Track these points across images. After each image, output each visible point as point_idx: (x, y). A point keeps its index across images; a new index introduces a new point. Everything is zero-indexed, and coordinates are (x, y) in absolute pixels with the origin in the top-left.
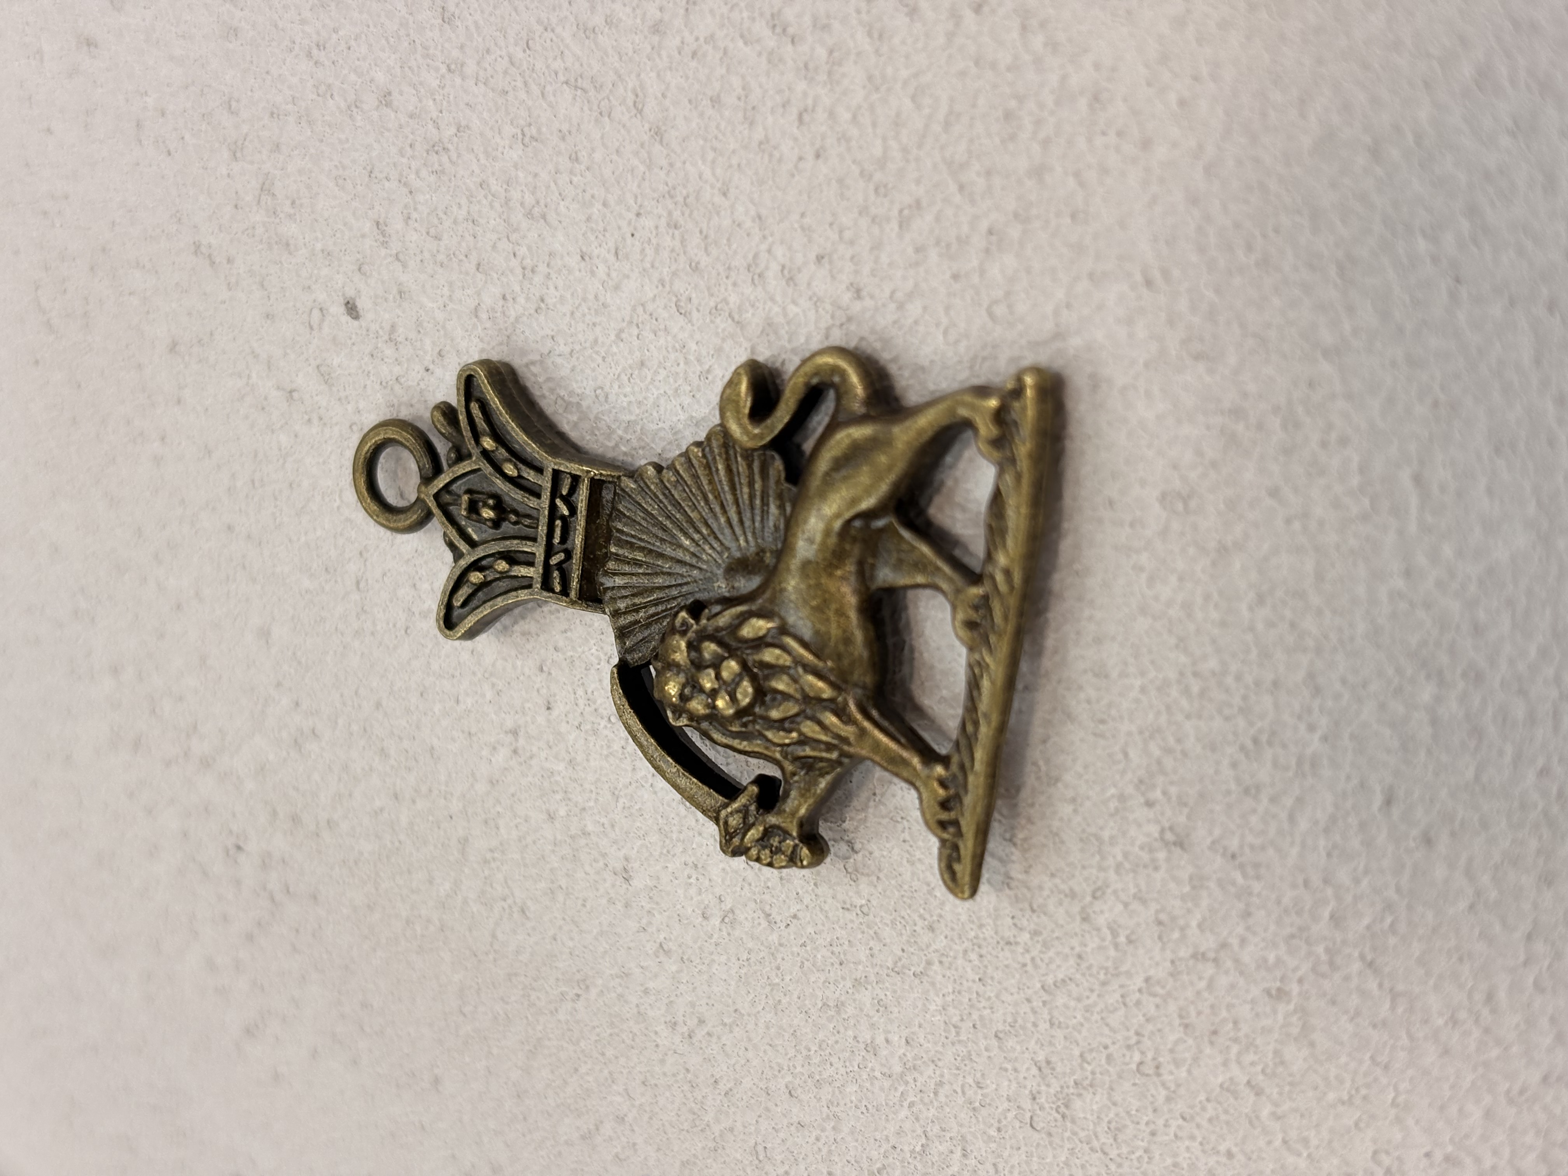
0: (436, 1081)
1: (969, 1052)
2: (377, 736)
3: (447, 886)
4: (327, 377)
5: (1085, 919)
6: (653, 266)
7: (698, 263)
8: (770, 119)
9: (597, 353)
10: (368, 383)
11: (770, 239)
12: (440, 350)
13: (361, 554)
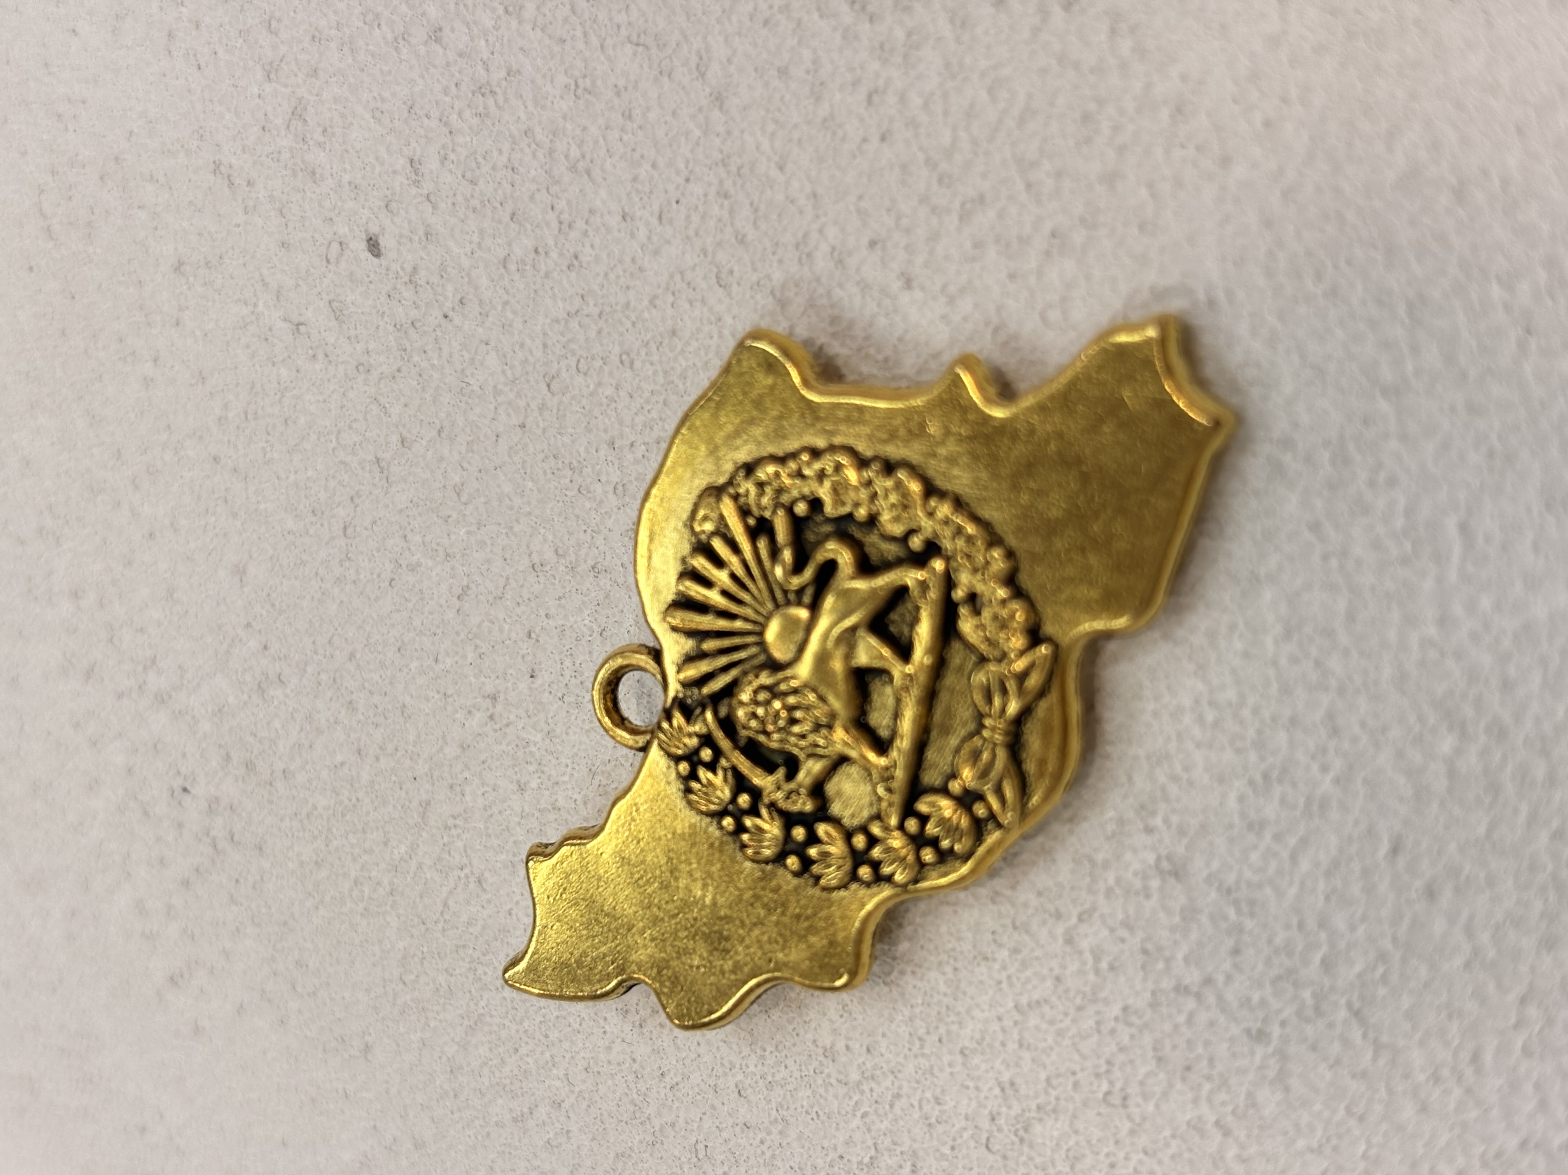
0: (367, 1048)
1: (932, 1067)
2: (346, 688)
3: (403, 849)
4: (338, 313)
5: (1069, 941)
6: (697, 234)
7: (744, 236)
8: (838, 96)
9: (627, 317)
10: (381, 323)
11: (823, 219)
12: (462, 298)
13: (352, 499)
